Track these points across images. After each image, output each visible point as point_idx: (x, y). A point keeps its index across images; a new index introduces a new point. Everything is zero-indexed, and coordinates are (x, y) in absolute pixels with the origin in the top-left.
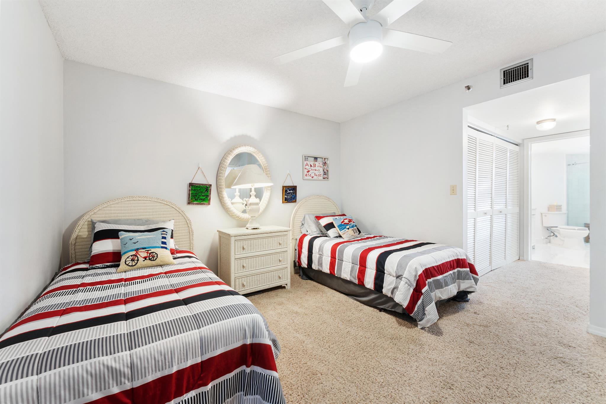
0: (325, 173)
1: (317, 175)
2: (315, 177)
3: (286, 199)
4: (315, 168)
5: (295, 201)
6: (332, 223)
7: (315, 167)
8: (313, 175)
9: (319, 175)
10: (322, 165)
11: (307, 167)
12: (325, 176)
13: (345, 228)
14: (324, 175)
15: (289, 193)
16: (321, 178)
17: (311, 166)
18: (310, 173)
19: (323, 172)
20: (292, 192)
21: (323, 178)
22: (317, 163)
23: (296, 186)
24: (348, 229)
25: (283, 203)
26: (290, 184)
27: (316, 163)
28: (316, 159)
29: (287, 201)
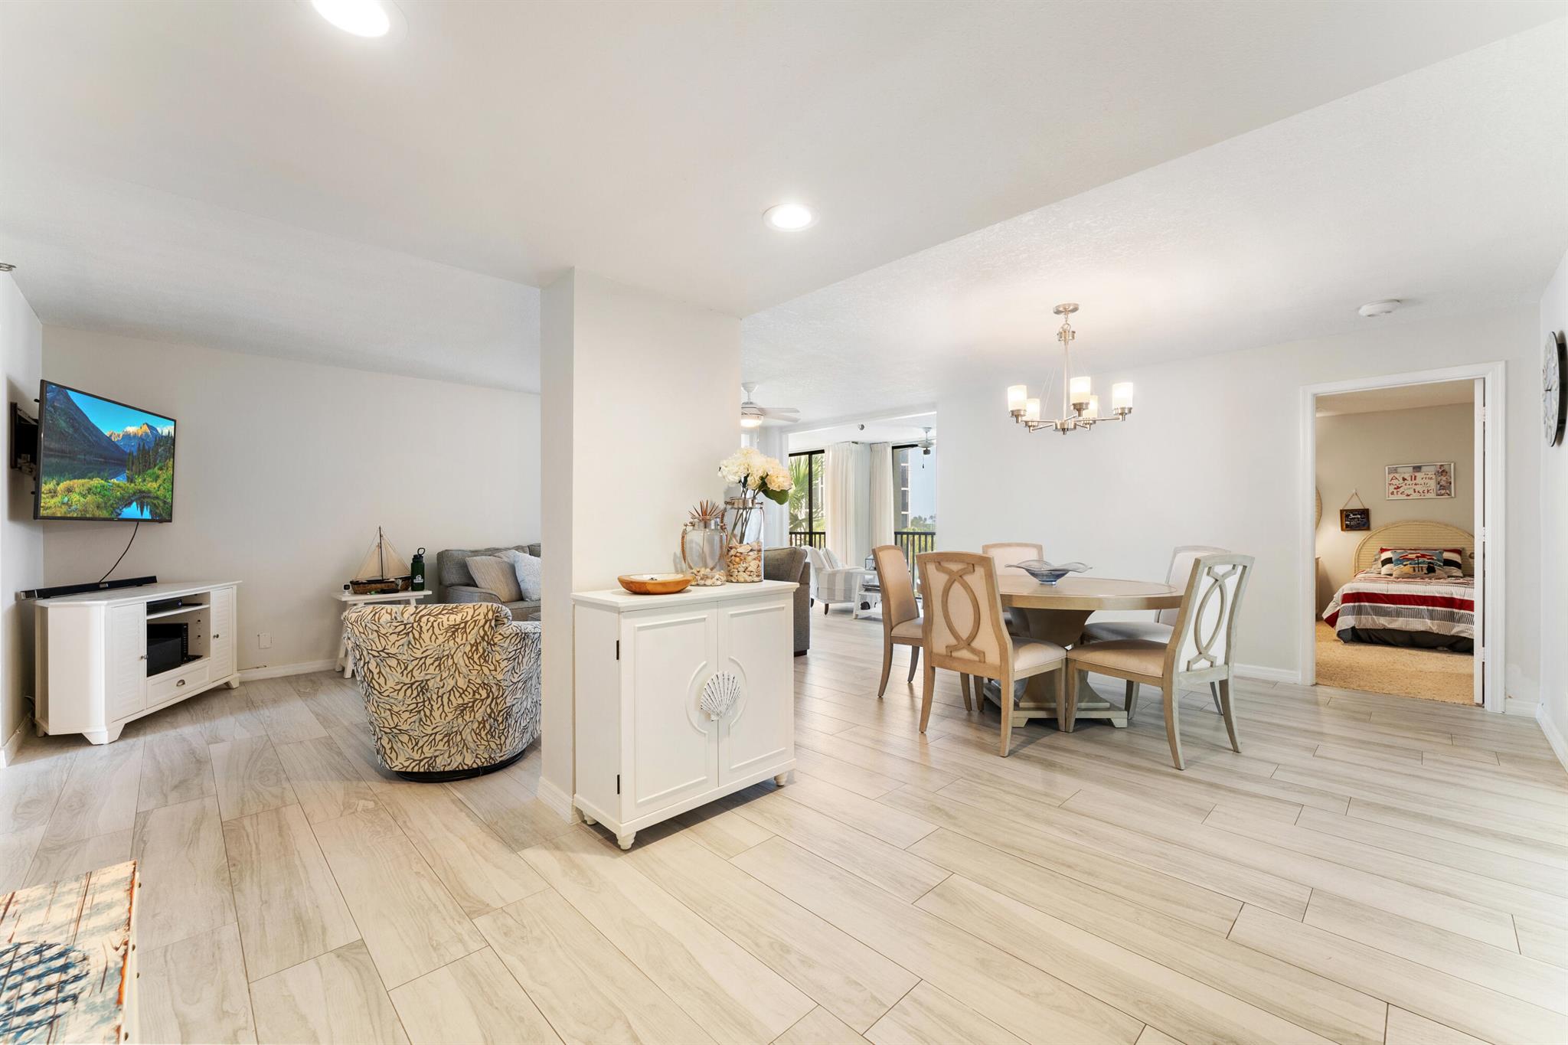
0: (1442, 487)
1: (1421, 491)
2: (1415, 496)
3: (1347, 526)
4: (1414, 482)
5: (1368, 529)
6: (1391, 558)
7: (1415, 479)
8: (1411, 492)
9: (1426, 491)
10: (1434, 477)
11: (1395, 482)
12: (1443, 492)
13: (1402, 564)
14: (1440, 490)
15: (1355, 518)
16: (1432, 495)
17: (1404, 479)
18: (1401, 490)
19: (1439, 486)
20: (1359, 516)
21: (1439, 495)
22: (1419, 475)
23: (1368, 510)
24: (1405, 565)
25: (1342, 530)
26: (1358, 506)
27: (1416, 474)
28: (1417, 469)
29: (1351, 527)
